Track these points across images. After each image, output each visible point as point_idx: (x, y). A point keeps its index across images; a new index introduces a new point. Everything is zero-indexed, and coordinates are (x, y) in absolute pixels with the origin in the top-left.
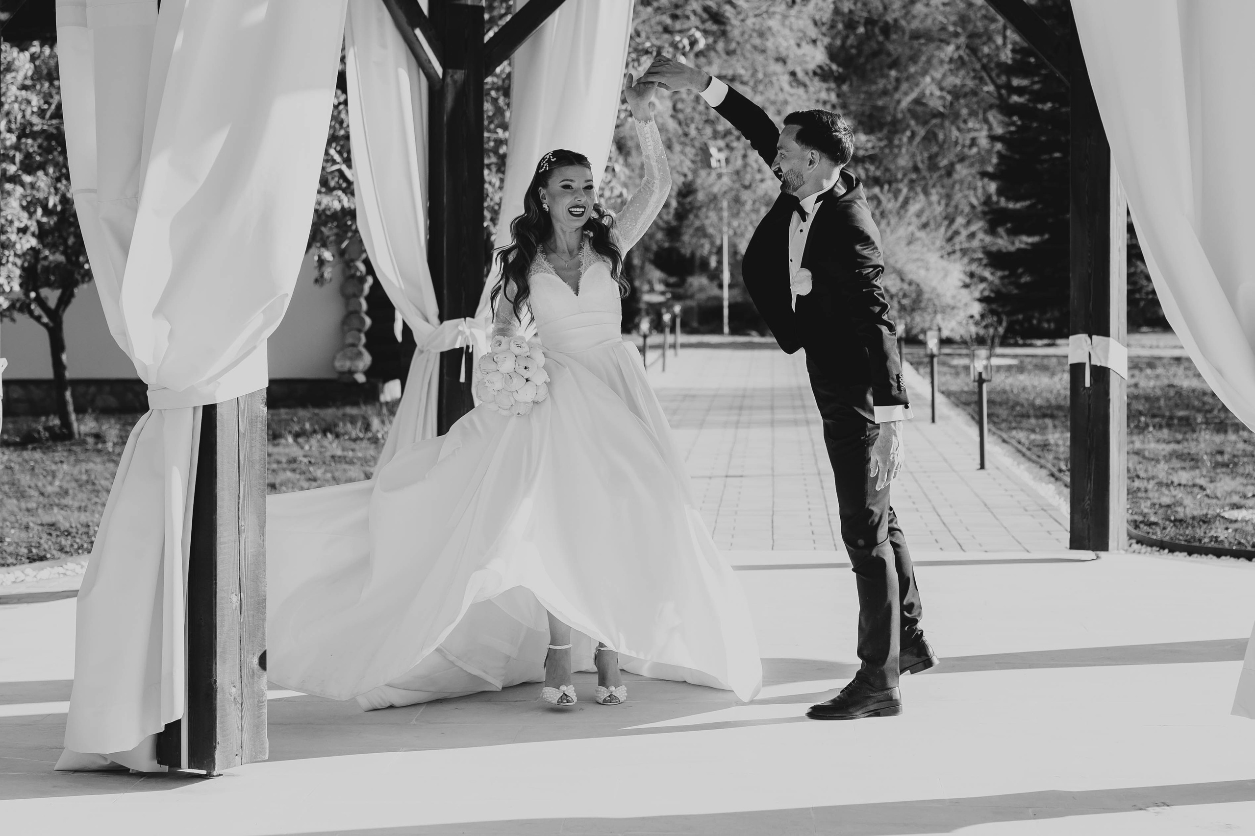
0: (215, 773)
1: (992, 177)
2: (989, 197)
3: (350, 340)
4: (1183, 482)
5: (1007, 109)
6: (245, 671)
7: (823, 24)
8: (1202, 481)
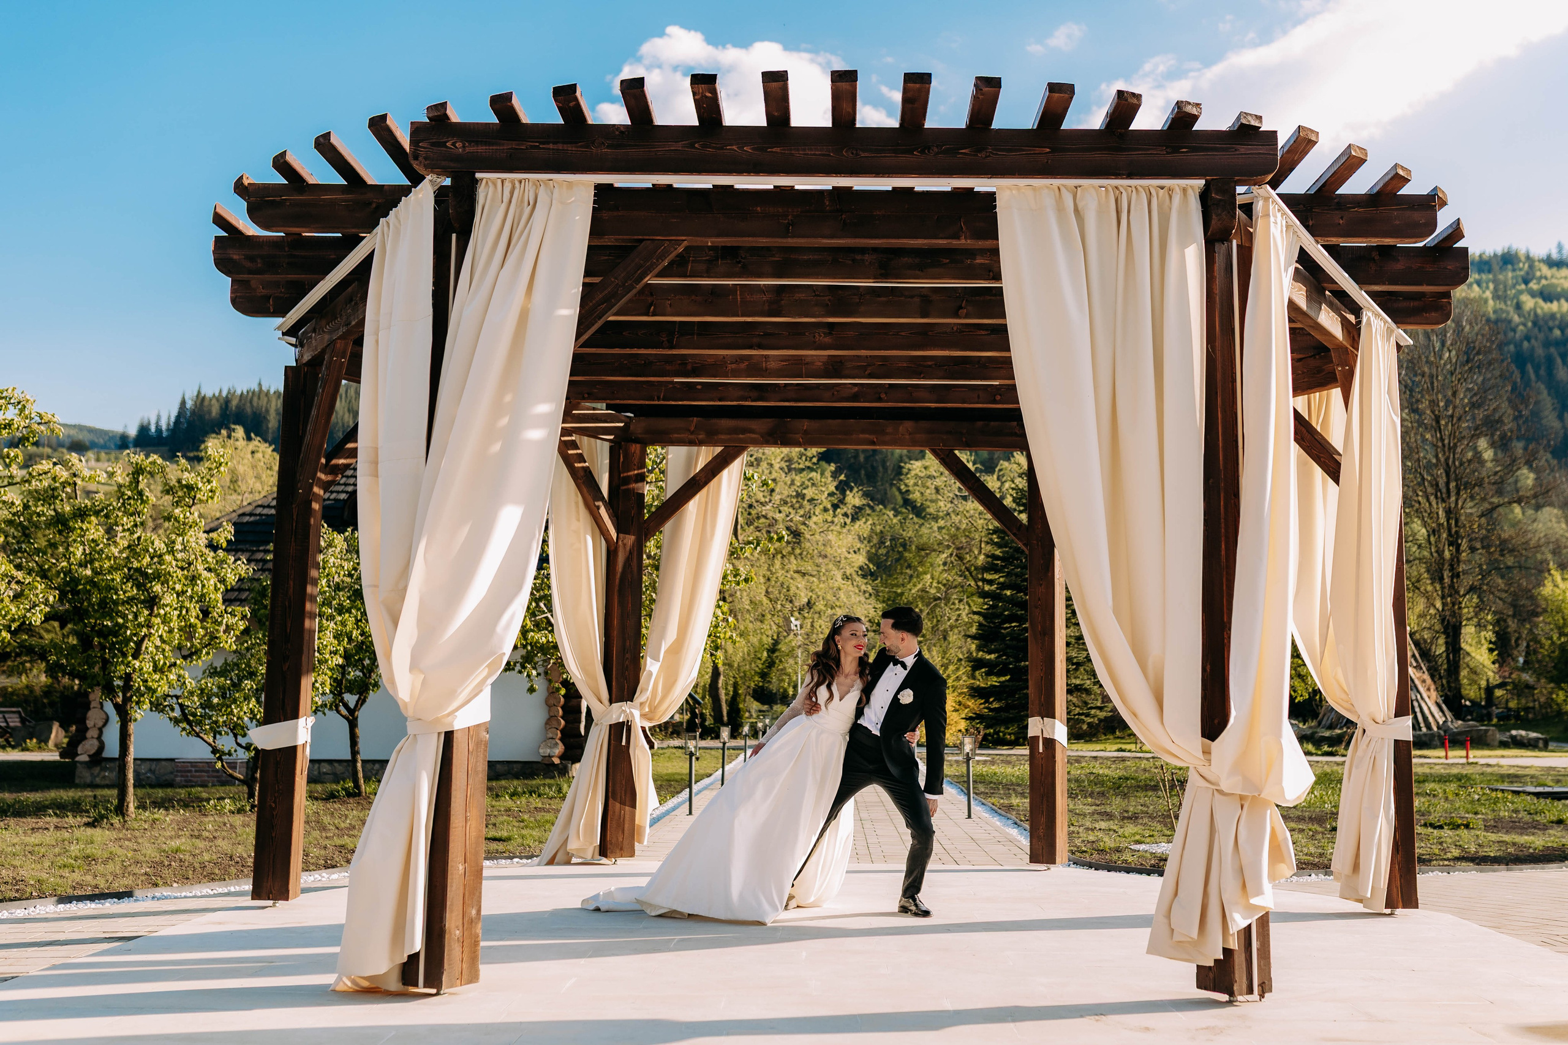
0: (442, 992)
1: (973, 637)
2: (969, 652)
3: (550, 735)
4: (1103, 828)
5: (984, 595)
6: (466, 919)
7: (864, 538)
8: (1115, 827)
